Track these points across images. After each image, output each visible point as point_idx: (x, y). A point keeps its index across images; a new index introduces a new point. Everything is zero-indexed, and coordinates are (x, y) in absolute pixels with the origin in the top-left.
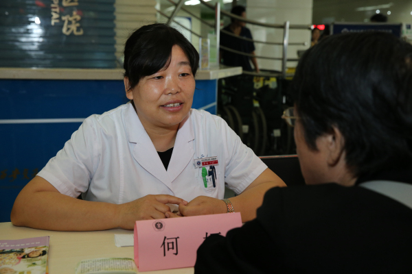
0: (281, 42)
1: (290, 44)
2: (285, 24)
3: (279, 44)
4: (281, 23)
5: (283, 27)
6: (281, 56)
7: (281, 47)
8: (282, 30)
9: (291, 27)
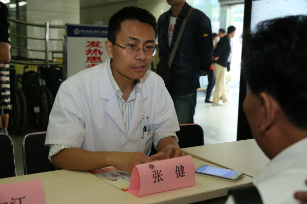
0: (44, 38)
1: (50, 40)
2: (46, 23)
3: (43, 39)
4: (43, 23)
5: (45, 26)
6: (44, 49)
7: (44, 41)
8: (44, 29)
9: (51, 27)
